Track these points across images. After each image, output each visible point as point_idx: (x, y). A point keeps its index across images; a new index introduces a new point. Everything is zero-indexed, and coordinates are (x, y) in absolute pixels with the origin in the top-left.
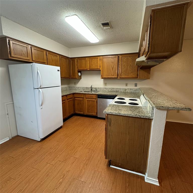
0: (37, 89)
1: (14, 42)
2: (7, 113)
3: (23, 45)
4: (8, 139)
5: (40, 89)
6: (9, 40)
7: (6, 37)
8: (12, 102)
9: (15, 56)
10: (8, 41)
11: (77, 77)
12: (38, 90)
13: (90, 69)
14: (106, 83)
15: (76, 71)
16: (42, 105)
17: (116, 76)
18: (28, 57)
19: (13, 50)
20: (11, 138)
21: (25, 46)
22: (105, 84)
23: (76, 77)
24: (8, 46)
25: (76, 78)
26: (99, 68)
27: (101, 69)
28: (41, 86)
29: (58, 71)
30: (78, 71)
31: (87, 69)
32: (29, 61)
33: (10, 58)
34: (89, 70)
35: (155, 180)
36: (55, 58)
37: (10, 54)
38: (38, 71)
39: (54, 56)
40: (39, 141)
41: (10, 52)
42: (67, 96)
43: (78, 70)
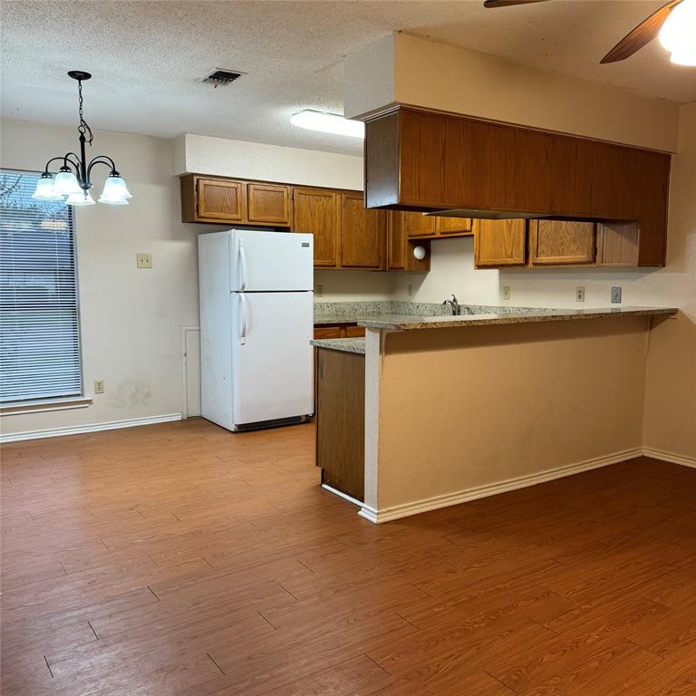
0: (237, 292)
1: (207, 182)
2: (184, 352)
3: (228, 185)
4: (179, 418)
5: (242, 295)
6: (198, 180)
7: (193, 175)
8: (197, 328)
9: (207, 214)
10: (195, 183)
11: (404, 263)
12: (237, 298)
13: (442, 233)
14: (508, 288)
15: (404, 243)
16: (244, 336)
17: (519, 257)
18: (237, 213)
19: (205, 200)
20: (185, 417)
21: (233, 185)
22: (505, 291)
23: (403, 266)
24: (195, 193)
25: (402, 268)
26: (468, 228)
27: (474, 232)
28: (244, 287)
29: (305, 245)
30: (410, 241)
31: (433, 234)
32: (239, 222)
33: (196, 219)
34: (438, 235)
35: (372, 509)
36: (321, 203)
37: (198, 211)
38: (242, 248)
39: (318, 198)
40: (233, 430)
41: (197, 206)
42: (348, 328)
43: (410, 236)
